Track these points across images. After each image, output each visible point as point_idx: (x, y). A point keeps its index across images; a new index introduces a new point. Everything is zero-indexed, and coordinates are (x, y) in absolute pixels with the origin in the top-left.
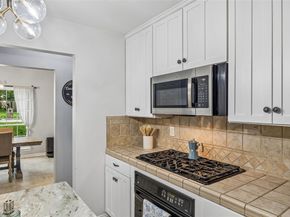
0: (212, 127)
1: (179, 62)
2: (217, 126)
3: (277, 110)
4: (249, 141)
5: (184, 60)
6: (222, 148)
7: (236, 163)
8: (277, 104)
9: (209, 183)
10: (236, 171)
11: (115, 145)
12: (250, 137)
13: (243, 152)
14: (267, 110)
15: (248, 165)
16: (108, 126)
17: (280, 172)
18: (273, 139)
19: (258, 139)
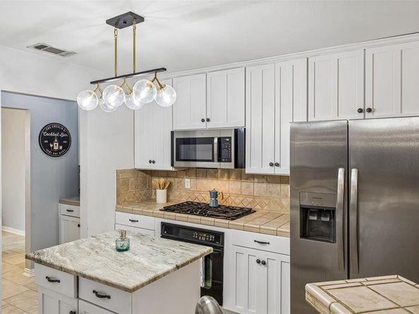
0: (229, 177)
1: (203, 121)
2: (233, 176)
3: (277, 165)
4: (258, 188)
5: (208, 120)
6: (237, 196)
7: (248, 207)
8: (277, 161)
9: (234, 219)
10: (249, 212)
11: (125, 201)
12: (260, 185)
13: (254, 197)
14: (271, 165)
15: (258, 207)
16: (118, 180)
17: (279, 208)
18: (274, 185)
19: (264, 185)
